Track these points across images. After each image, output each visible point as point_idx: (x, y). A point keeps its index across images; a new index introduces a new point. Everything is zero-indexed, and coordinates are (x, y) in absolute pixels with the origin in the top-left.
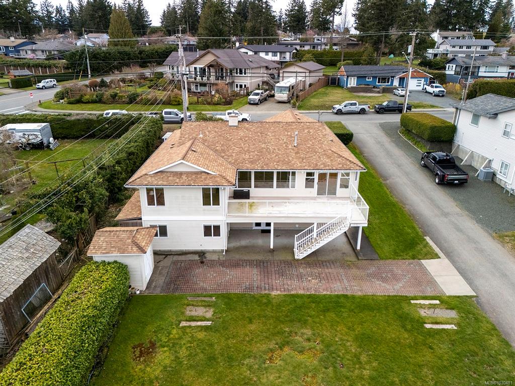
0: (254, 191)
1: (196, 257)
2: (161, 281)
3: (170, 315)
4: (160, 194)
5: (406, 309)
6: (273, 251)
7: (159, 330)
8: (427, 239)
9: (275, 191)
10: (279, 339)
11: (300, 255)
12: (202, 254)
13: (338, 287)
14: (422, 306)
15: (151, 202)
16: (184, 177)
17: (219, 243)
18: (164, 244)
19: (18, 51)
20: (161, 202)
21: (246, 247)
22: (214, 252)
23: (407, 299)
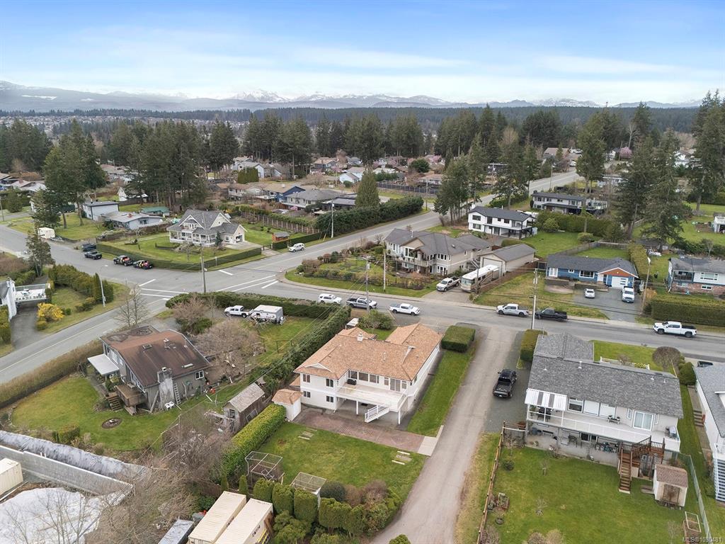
0: (359, 381)
1: (321, 411)
2: (300, 418)
3: (297, 432)
4: (309, 377)
5: (392, 454)
6: (358, 415)
7: (290, 437)
8: (442, 426)
9: (368, 383)
10: (330, 451)
11: (367, 420)
12: (324, 410)
13: (371, 439)
14: (400, 454)
15: (304, 380)
16: (319, 371)
17: (332, 406)
18: (307, 401)
19: (286, 199)
20: (309, 381)
21: (347, 411)
22: (331, 410)
23: (396, 450)
